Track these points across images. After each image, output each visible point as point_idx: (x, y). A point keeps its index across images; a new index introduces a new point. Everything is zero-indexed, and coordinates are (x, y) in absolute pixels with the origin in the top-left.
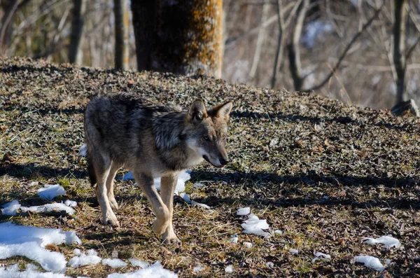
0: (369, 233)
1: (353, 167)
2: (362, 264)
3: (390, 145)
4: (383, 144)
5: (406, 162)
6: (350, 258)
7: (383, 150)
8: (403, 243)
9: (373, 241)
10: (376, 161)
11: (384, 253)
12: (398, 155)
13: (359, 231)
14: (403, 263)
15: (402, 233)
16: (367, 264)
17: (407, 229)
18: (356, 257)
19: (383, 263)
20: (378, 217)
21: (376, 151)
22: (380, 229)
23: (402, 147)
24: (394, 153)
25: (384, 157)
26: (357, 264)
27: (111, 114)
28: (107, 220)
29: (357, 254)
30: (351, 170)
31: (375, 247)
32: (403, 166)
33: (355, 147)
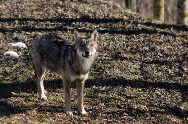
0: (12, 42)
1: (4, 13)
2: (9, 55)
3: (20, 3)
4: (17, 3)
5: (27, 10)
6: (4, 52)
7: (17, 6)
8: (27, 45)
9: (14, 45)
10: (14, 11)
11: (18, 50)
12: (23, 7)
13: (7, 41)
14: (27, 53)
15: (26, 41)
16: (11, 55)
17: (28, 39)
18: (6, 52)
19: (18, 54)
20: (15, 35)
21: (14, 6)
22: (17, 40)
23: (25, 4)
24: (21, 7)
25: (17, 9)
26: (7, 55)
27: (48, 48)
28: (42, 98)
29: (7, 51)
30: (3, 15)
31: (14, 48)
32: (26, 12)
33: (5, 5)
